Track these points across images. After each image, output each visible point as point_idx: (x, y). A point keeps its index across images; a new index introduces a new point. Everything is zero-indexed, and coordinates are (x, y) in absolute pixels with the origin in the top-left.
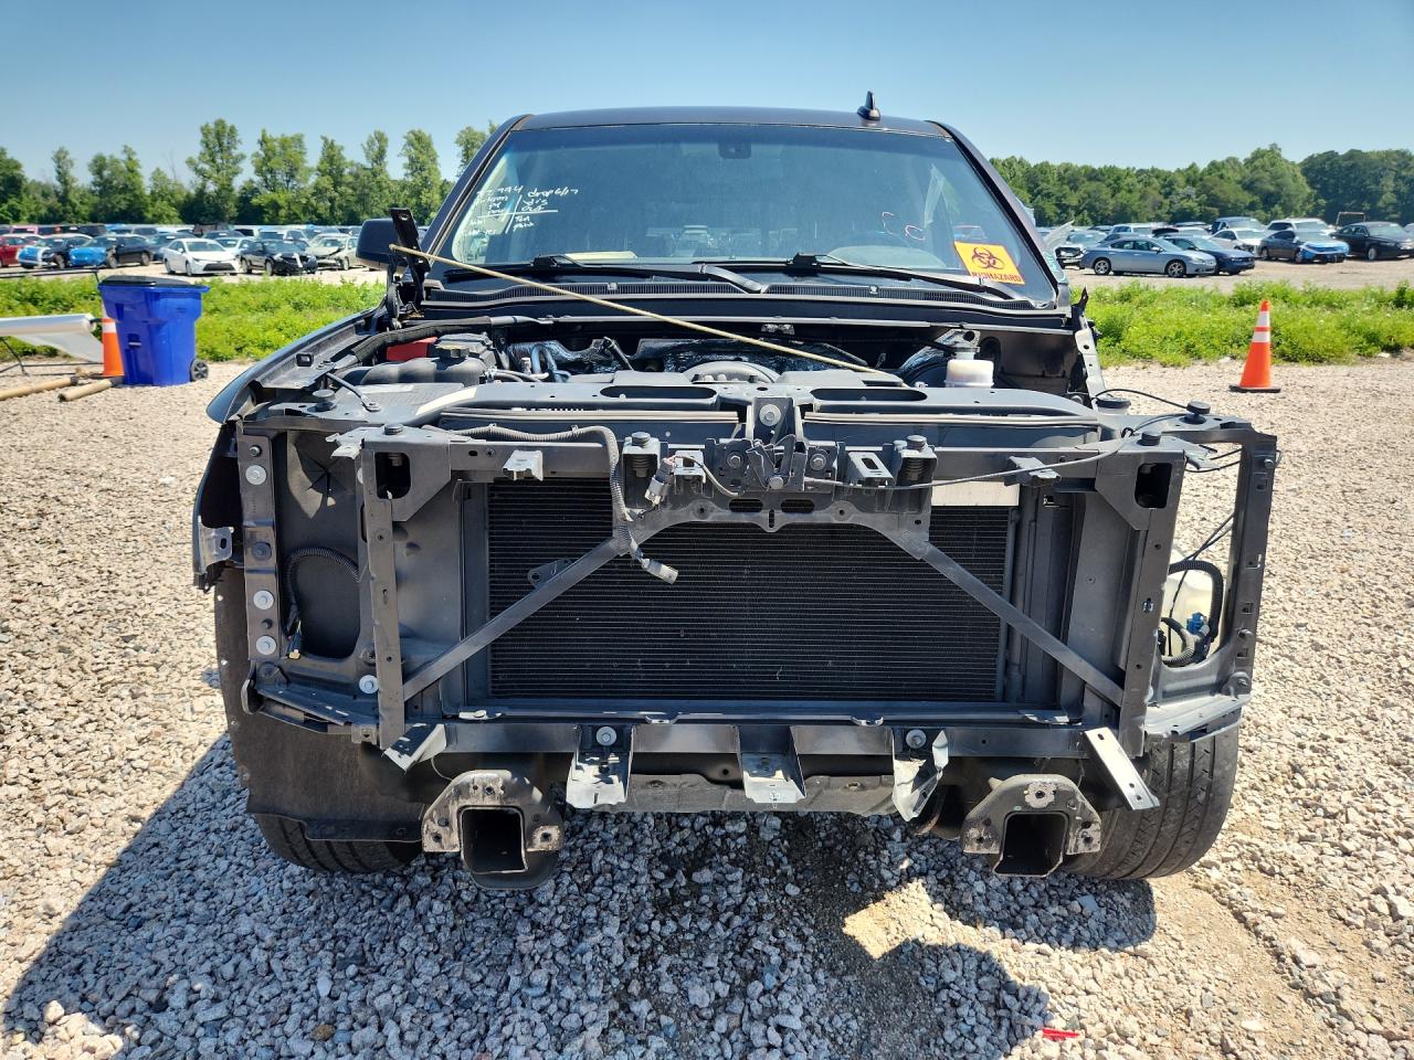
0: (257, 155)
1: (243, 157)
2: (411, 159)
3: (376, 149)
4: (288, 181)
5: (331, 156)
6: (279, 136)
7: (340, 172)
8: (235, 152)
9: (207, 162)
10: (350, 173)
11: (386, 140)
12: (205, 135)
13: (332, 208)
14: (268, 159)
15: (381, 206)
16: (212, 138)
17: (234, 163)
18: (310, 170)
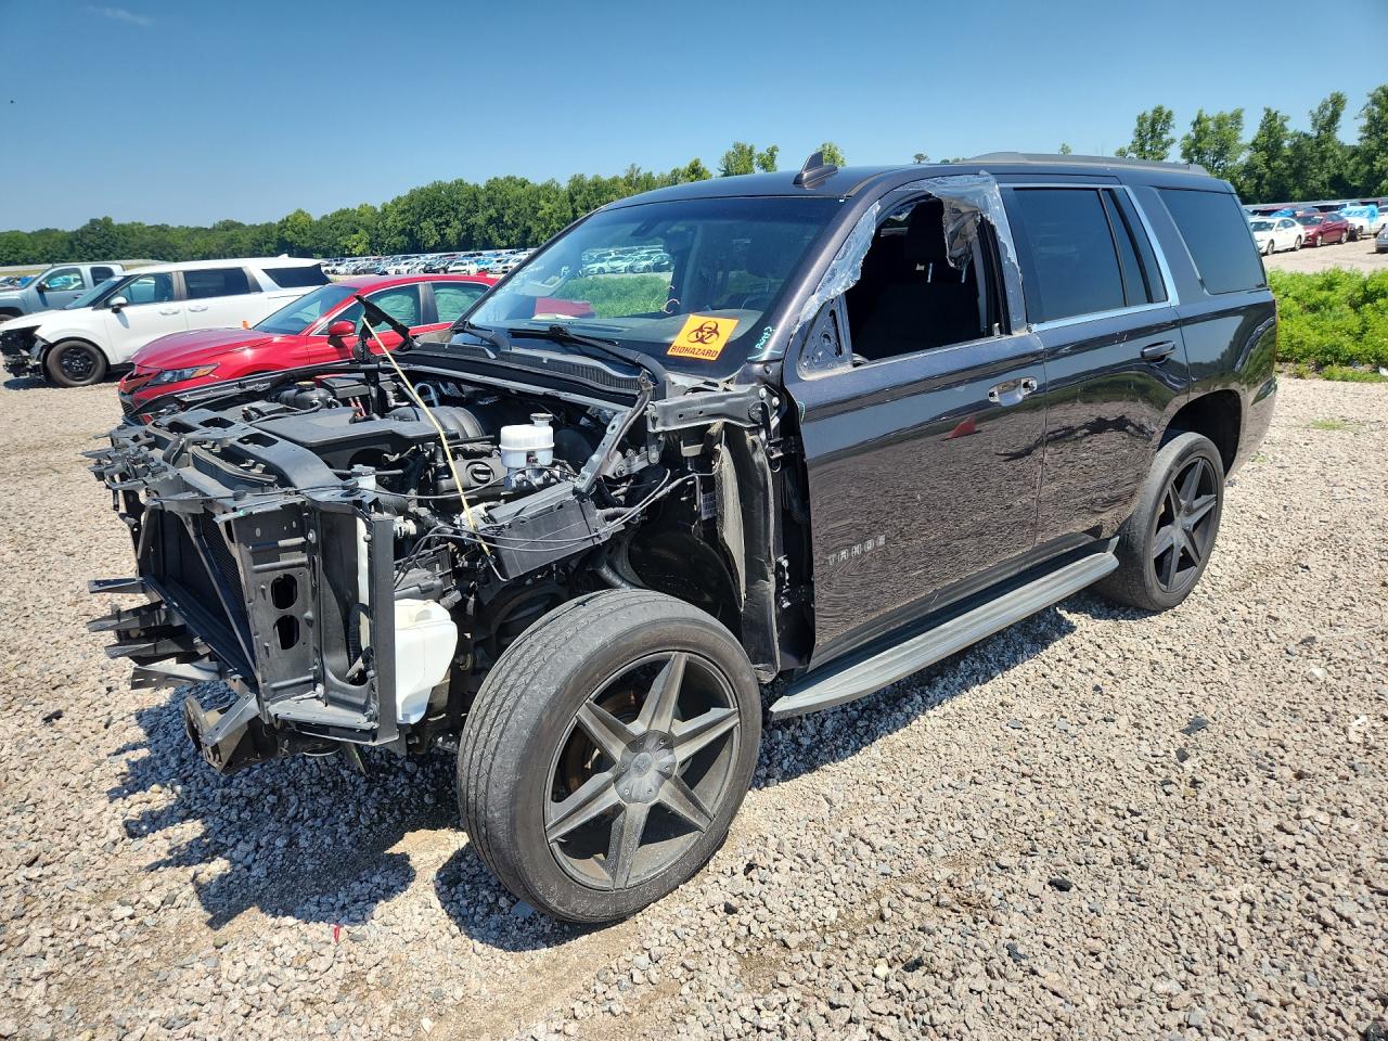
0: (1188, 137)
1: (1173, 141)
2: (1372, 118)
3: (1328, 113)
4: (1215, 162)
5: (1272, 127)
6: (1216, 115)
7: (1278, 145)
8: (1165, 137)
9: (1136, 152)
10: (1290, 146)
11: (1344, 102)
12: (1141, 125)
13: (1258, 186)
14: (1199, 139)
15: (1320, 178)
16: (1147, 125)
17: (1162, 149)
18: (1242, 148)
